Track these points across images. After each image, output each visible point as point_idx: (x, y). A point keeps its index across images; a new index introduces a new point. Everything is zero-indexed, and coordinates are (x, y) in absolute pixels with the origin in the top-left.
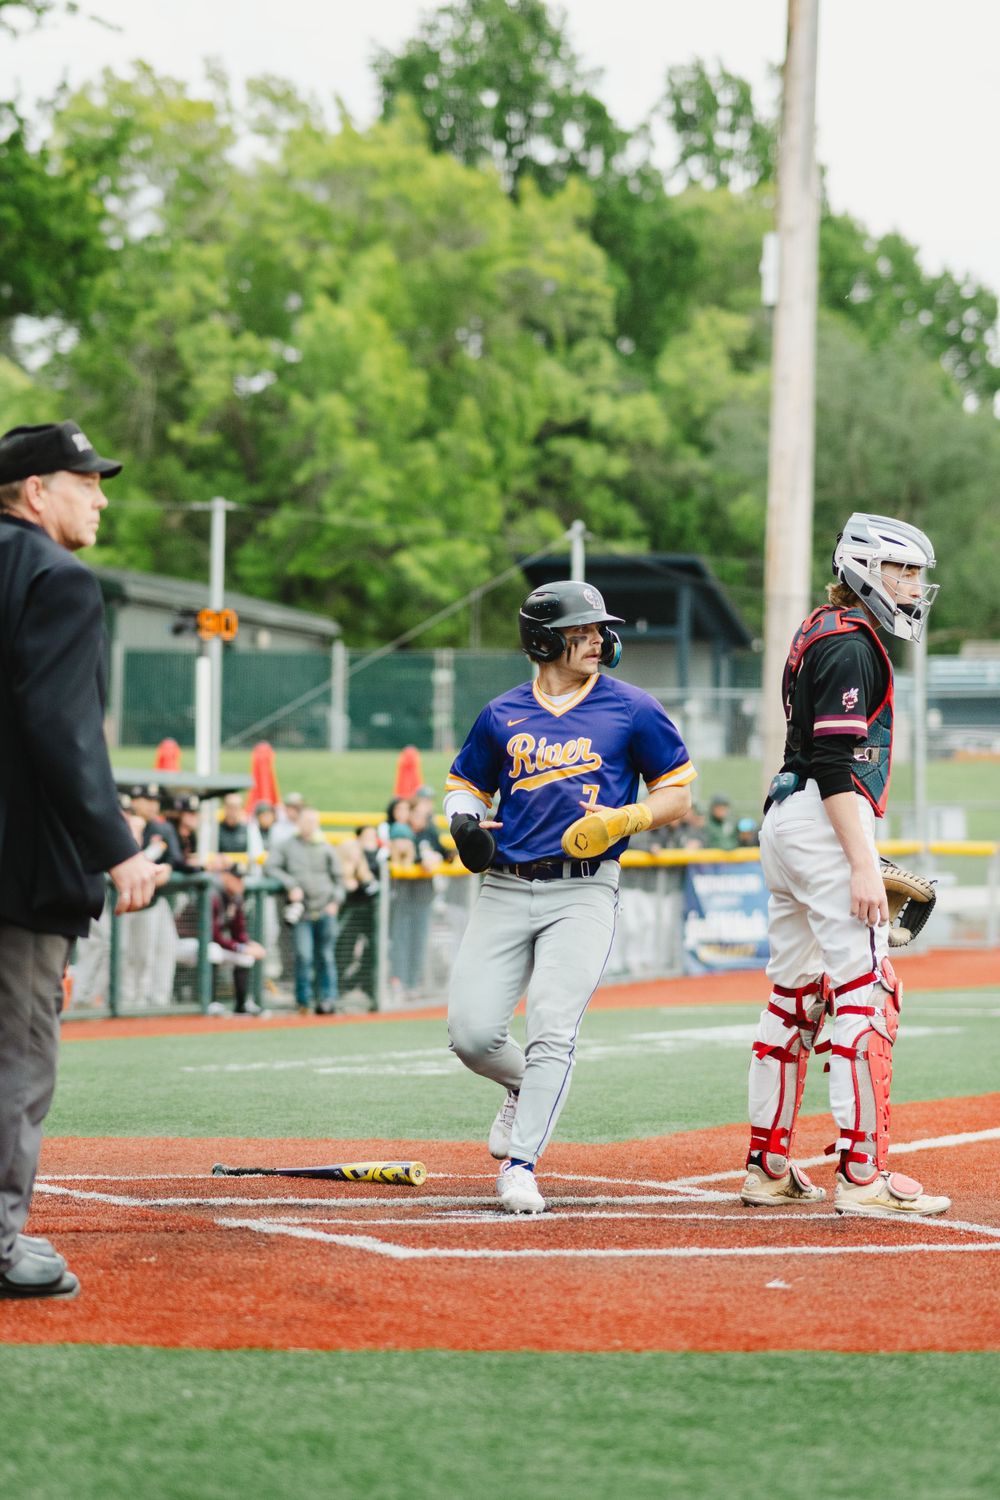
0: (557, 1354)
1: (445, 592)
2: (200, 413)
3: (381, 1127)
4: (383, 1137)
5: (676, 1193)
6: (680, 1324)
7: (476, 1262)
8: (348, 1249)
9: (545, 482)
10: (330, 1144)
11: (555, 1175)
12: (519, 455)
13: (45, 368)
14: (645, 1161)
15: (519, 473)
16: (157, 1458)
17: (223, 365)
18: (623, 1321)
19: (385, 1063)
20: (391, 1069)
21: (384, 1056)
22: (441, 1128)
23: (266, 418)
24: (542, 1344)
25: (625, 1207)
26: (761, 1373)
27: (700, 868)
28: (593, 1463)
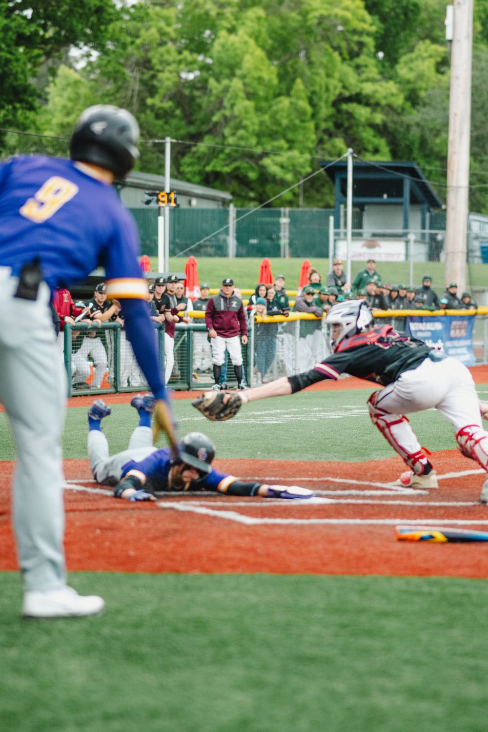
0: (323, 576)
1: (289, 177)
2: (162, 91)
3: (245, 452)
4: (246, 457)
5: (390, 490)
6: (387, 561)
7: (287, 526)
8: (222, 519)
9: (338, 125)
10: (218, 461)
11: (331, 479)
12: (325, 111)
13: (84, 69)
14: (376, 472)
15: (325, 120)
16: (119, 632)
17: (172, 67)
18: (359, 559)
19: (250, 417)
20: (252, 421)
21: (250, 414)
22: (275, 453)
23: (197, 93)
24: (315, 570)
25: (364, 497)
26: (426, 589)
27: (412, 319)
28: (337, 636)
